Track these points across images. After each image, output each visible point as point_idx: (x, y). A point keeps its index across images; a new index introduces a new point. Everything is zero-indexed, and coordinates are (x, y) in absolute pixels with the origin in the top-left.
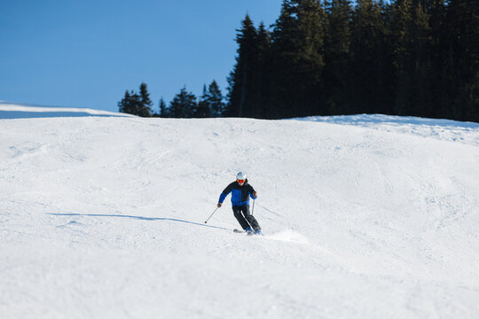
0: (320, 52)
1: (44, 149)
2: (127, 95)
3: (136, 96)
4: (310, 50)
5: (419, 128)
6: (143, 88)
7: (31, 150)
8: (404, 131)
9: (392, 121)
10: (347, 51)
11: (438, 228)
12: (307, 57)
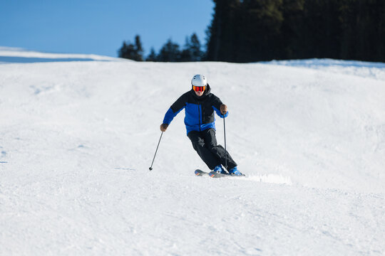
0: (280, 9)
1: (58, 88)
2: (124, 45)
3: (131, 46)
4: (272, 8)
5: (360, 70)
6: (137, 39)
7: (47, 88)
8: (347, 73)
9: (338, 64)
10: (302, 8)
11: (376, 151)
12: (269, 14)
